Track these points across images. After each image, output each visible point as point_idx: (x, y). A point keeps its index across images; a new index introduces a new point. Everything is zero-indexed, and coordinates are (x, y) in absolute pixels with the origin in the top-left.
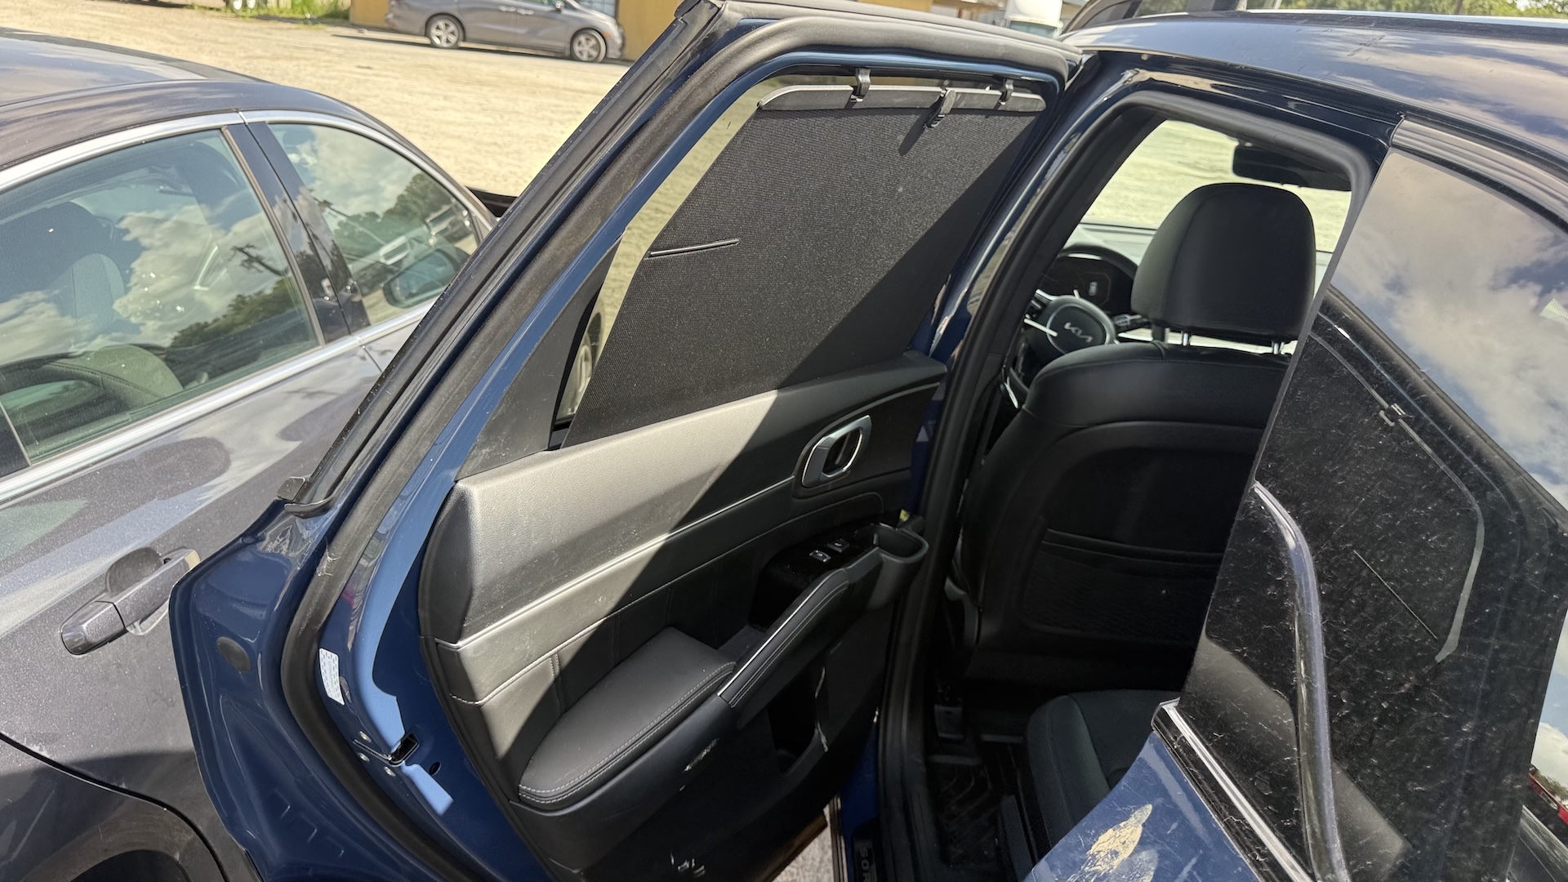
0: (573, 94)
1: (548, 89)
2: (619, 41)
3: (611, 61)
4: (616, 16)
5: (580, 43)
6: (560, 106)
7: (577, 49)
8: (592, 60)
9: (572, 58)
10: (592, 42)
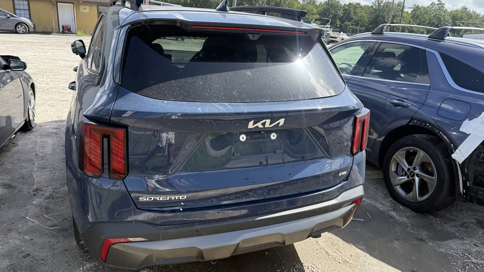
0: (19, 43)
1: (9, 42)
2: (33, 26)
3: (32, 33)
4: (30, 18)
5: (18, 27)
6: (15, 47)
7: (18, 29)
8: (24, 33)
9: (16, 32)
10: (23, 27)
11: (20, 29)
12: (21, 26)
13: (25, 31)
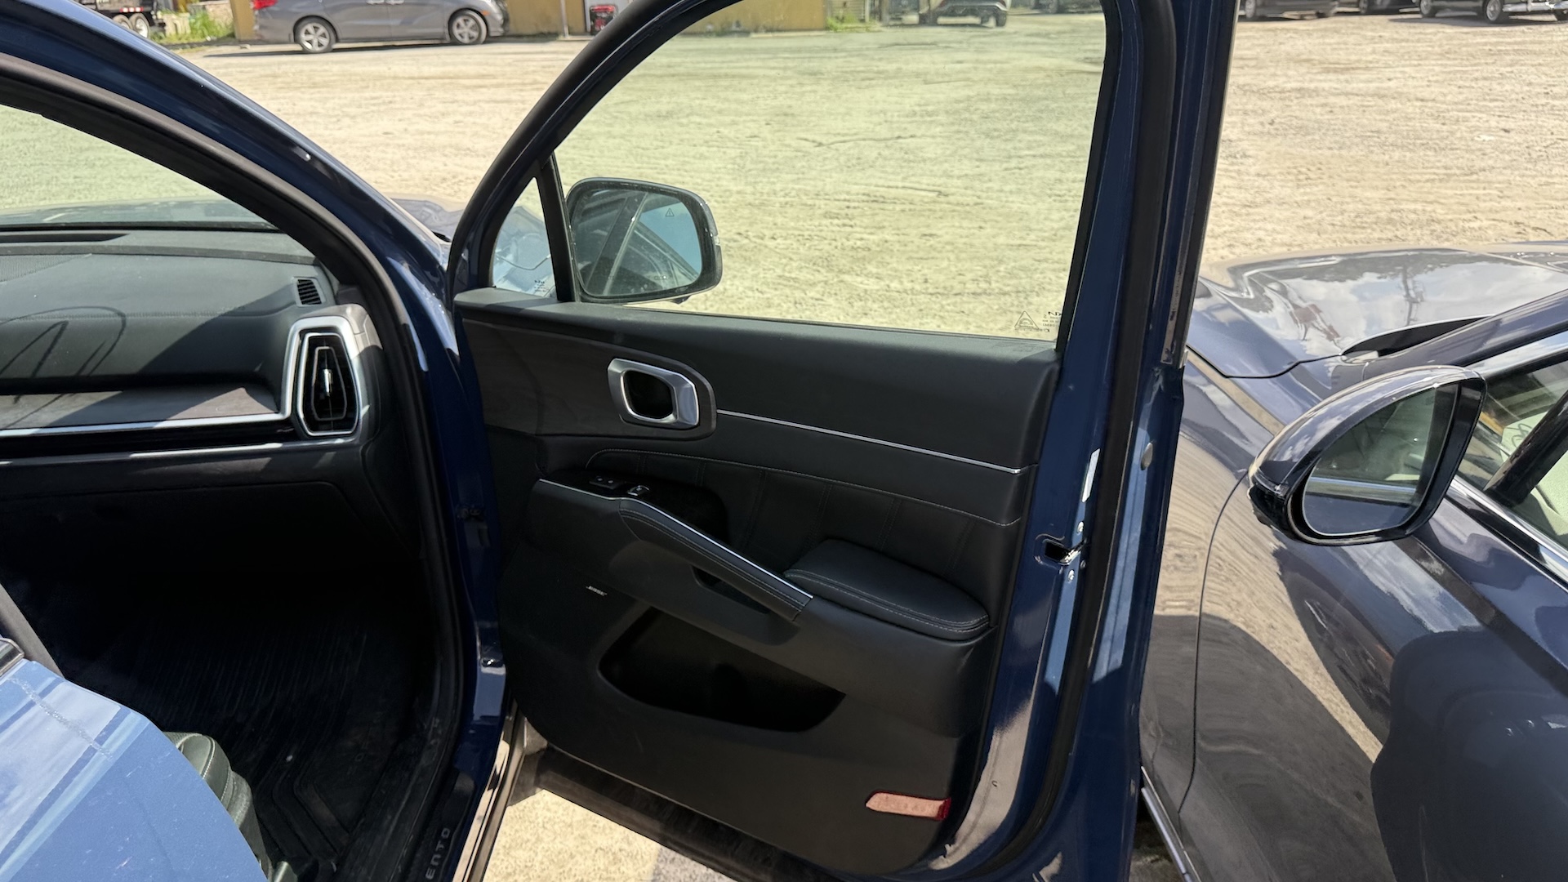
3: (496, 39)
7: (456, 32)
8: (474, 42)
9: (455, 43)
10: (472, 22)
11: (463, 28)
12: (465, 21)
13: (475, 34)
